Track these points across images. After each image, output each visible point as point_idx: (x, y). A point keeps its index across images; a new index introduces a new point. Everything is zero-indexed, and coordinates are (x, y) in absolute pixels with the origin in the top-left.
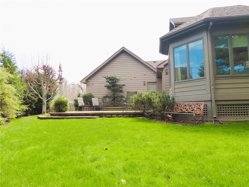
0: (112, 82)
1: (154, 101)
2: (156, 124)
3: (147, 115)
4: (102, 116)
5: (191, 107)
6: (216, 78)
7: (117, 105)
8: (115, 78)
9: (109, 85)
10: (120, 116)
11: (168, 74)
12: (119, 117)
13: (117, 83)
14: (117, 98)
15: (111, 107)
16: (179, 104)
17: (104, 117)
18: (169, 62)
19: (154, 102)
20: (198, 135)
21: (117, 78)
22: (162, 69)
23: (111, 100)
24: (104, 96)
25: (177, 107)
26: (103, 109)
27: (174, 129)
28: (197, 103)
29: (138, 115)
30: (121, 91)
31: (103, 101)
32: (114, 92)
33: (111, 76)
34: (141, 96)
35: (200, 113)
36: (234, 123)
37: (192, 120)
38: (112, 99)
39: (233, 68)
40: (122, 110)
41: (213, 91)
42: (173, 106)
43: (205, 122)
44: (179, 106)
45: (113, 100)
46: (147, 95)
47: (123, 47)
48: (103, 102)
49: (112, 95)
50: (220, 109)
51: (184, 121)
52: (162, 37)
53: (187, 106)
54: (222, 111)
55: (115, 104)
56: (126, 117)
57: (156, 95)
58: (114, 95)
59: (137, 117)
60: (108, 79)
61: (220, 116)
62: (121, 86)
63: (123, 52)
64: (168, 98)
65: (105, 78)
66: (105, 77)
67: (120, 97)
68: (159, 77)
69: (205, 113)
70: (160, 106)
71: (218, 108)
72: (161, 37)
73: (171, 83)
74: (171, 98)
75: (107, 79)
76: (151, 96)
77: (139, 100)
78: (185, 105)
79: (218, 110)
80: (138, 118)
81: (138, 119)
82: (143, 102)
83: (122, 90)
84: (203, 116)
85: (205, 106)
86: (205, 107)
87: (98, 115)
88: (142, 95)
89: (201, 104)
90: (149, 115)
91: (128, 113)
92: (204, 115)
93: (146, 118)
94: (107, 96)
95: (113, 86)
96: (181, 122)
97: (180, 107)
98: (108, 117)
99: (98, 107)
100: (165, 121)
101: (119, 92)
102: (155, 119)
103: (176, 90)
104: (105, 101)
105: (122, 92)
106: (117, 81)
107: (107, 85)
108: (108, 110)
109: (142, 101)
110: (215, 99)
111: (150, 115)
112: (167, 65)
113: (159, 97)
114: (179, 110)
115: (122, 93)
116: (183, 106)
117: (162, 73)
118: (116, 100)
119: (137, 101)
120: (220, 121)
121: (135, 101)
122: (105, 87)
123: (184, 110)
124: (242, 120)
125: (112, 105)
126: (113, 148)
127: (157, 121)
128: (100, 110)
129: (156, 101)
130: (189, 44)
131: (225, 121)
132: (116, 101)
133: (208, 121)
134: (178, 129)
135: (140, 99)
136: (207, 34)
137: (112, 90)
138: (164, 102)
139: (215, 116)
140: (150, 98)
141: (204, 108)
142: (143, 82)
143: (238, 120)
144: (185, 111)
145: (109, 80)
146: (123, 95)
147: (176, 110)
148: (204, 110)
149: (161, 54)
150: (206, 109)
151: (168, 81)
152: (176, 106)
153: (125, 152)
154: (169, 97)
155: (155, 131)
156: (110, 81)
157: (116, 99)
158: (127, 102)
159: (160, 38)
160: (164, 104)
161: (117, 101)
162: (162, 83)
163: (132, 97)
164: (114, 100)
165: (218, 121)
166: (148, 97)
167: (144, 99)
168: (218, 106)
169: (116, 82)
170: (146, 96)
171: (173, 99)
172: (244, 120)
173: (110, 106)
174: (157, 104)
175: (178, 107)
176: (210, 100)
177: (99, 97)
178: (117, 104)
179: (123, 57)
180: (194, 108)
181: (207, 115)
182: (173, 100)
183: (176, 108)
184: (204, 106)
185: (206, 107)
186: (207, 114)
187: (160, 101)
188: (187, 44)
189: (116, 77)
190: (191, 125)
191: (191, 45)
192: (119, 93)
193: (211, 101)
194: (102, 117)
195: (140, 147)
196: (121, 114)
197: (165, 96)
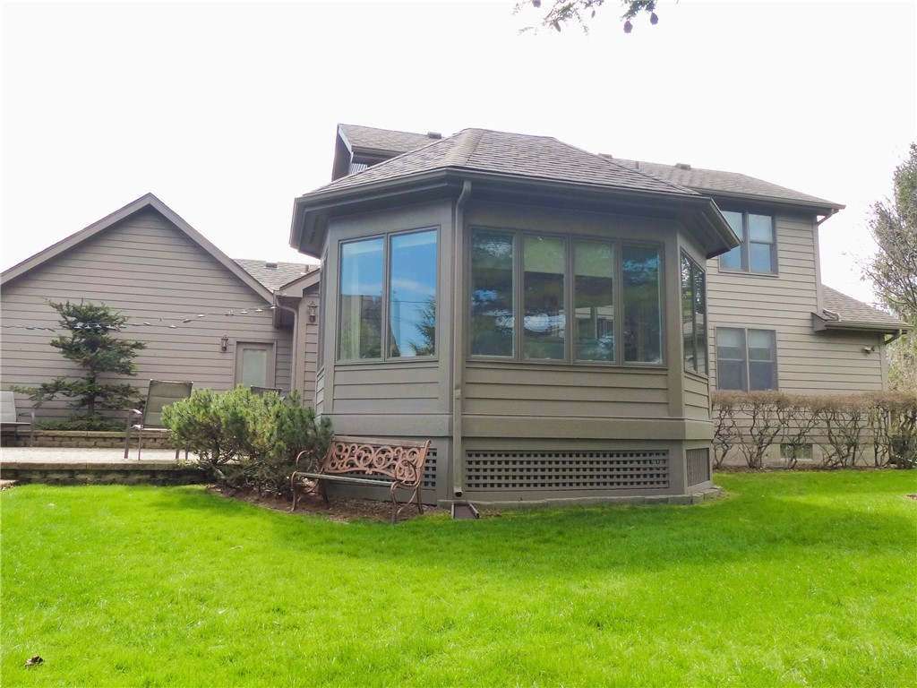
0: (89, 330)
1: (254, 430)
2: (255, 519)
3: (225, 481)
4: (28, 476)
5: (383, 456)
6: (468, 364)
7: (101, 425)
8: (104, 314)
9: (73, 339)
10: (111, 477)
11: (317, 322)
12: (105, 483)
13: (111, 335)
14: (105, 396)
15: (75, 429)
16: (346, 443)
17: (38, 482)
18: (321, 278)
19: (254, 434)
20: (399, 568)
21: (112, 313)
22: (295, 302)
23: (78, 403)
24: (45, 386)
25: (339, 453)
26: (36, 437)
27: (322, 543)
28: (405, 442)
29: (189, 477)
30: (126, 370)
31: (35, 402)
32: (94, 369)
33: (86, 304)
34: (206, 407)
35: (413, 479)
36: (511, 513)
37: (385, 502)
38: (80, 397)
39: (520, 322)
40: (124, 443)
41: (457, 405)
42: (325, 450)
43: (425, 508)
44: (344, 448)
45: (83, 402)
46: (231, 403)
47: (149, 195)
48: (37, 407)
49: (84, 381)
50: (474, 466)
51: (357, 505)
52: (306, 196)
53: (373, 450)
54: (481, 473)
55: (92, 420)
56: (139, 482)
57: (266, 404)
58: (92, 381)
59: (185, 484)
60: (70, 315)
61: (473, 488)
62: (126, 349)
63: (148, 213)
64: (308, 420)
65: (59, 307)
66: (56, 307)
67: (116, 391)
68: (284, 325)
69: (430, 477)
70: (280, 451)
71: (470, 463)
72: (301, 196)
73: (323, 364)
74: (318, 420)
75: (64, 315)
76: (244, 410)
77: (195, 421)
78: (366, 450)
79: (470, 470)
80: (188, 487)
81: (188, 492)
82: (211, 427)
83: (129, 363)
84: (423, 486)
85: (431, 454)
86: (431, 457)
87: (10, 475)
88: (210, 401)
89: (419, 449)
90: (231, 477)
91: (148, 468)
92: (426, 484)
93: (220, 487)
94: (57, 383)
95: (92, 345)
96: (347, 510)
97: (347, 455)
98: (57, 483)
99: (12, 429)
100: (291, 505)
101: (116, 371)
102: (255, 493)
103: (340, 392)
104: (48, 404)
105: (128, 372)
106: (109, 327)
107: (62, 338)
108: (57, 443)
109: (207, 426)
110: (463, 431)
111: (237, 479)
112: (314, 288)
113: (277, 416)
114: (345, 465)
115: (126, 376)
116: (357, 452)
117: (296, 316)
118: (99, 403)
119: (190, 423)
120: (473, 504)
121: (182, 425)
122: (52, 345)
123: (361, 466)
124: (536, 502)
125: (80, 423)
126: (67, 652)
127: (260, 505)
128: (22, 443)
129: (264, 427)
130: (394, 238)
131: (489, 507)
132: (97, 406)
133: (435, 506)
134: (334, 540)
135: (199, 418)
136: (453, 214)
137: (86, 363)
138: (293, 433)
139: (459, 490)
140: (240, 415)
141: (427, 461)
142: (219, 341)
143: (523, 502)
144: (365, 469)
145: (74, 319)
146: (133, 384)
147: (333, 465)
148: (427, 468)
149: (296, 251)
150: (434, 465)
151: (315, 348)
152: (334, 450)
153: (119, 667)
154: (312, 418)
155: (252, 551)
156: (79, 325)
157: (98, 399)
158: (148, 422)
159: (296, 199)
160: (292, 444)
161: (103, 406)
162: (291, 348)
163: (170, 408)
164: (89, 401)
165: (467, 505)
166: (235, 414)
167: (219, 419)
168: (470, 455)
169: (106, 330)
170: (226, 408)
171: (327, 424)
172: (540, 502)
173: (73, 424)
174: (265, 440)
175: (342, 454)
176: (447, 435)
177: (20, 386)
178: (102, 419)
179: (146, 235)
180: (395, 462)
181: (433, 484)
182: (326, 426)
183: (334, 455)
184: (428, 454)
185: (434, 458)
186: (433, 480)
187: (280, 429)
188: (389, 237)
189: (108, 308)
190: (380, 522)
191: (400, 243)
192: (115, 375)
193: (451, 438)
194: (28, 481)
195: (181, 639)
196: (116, 469)
197: (297, 413)
